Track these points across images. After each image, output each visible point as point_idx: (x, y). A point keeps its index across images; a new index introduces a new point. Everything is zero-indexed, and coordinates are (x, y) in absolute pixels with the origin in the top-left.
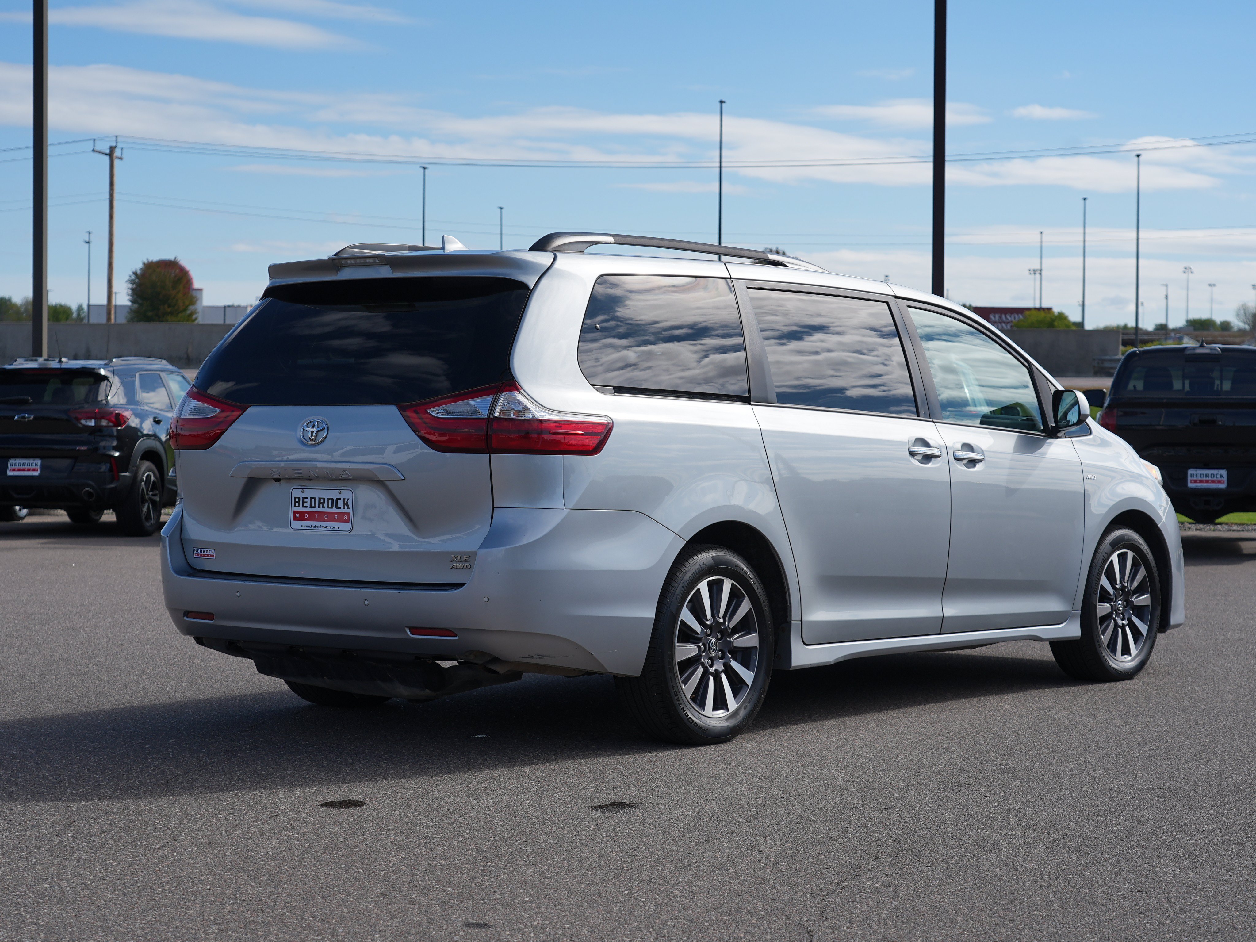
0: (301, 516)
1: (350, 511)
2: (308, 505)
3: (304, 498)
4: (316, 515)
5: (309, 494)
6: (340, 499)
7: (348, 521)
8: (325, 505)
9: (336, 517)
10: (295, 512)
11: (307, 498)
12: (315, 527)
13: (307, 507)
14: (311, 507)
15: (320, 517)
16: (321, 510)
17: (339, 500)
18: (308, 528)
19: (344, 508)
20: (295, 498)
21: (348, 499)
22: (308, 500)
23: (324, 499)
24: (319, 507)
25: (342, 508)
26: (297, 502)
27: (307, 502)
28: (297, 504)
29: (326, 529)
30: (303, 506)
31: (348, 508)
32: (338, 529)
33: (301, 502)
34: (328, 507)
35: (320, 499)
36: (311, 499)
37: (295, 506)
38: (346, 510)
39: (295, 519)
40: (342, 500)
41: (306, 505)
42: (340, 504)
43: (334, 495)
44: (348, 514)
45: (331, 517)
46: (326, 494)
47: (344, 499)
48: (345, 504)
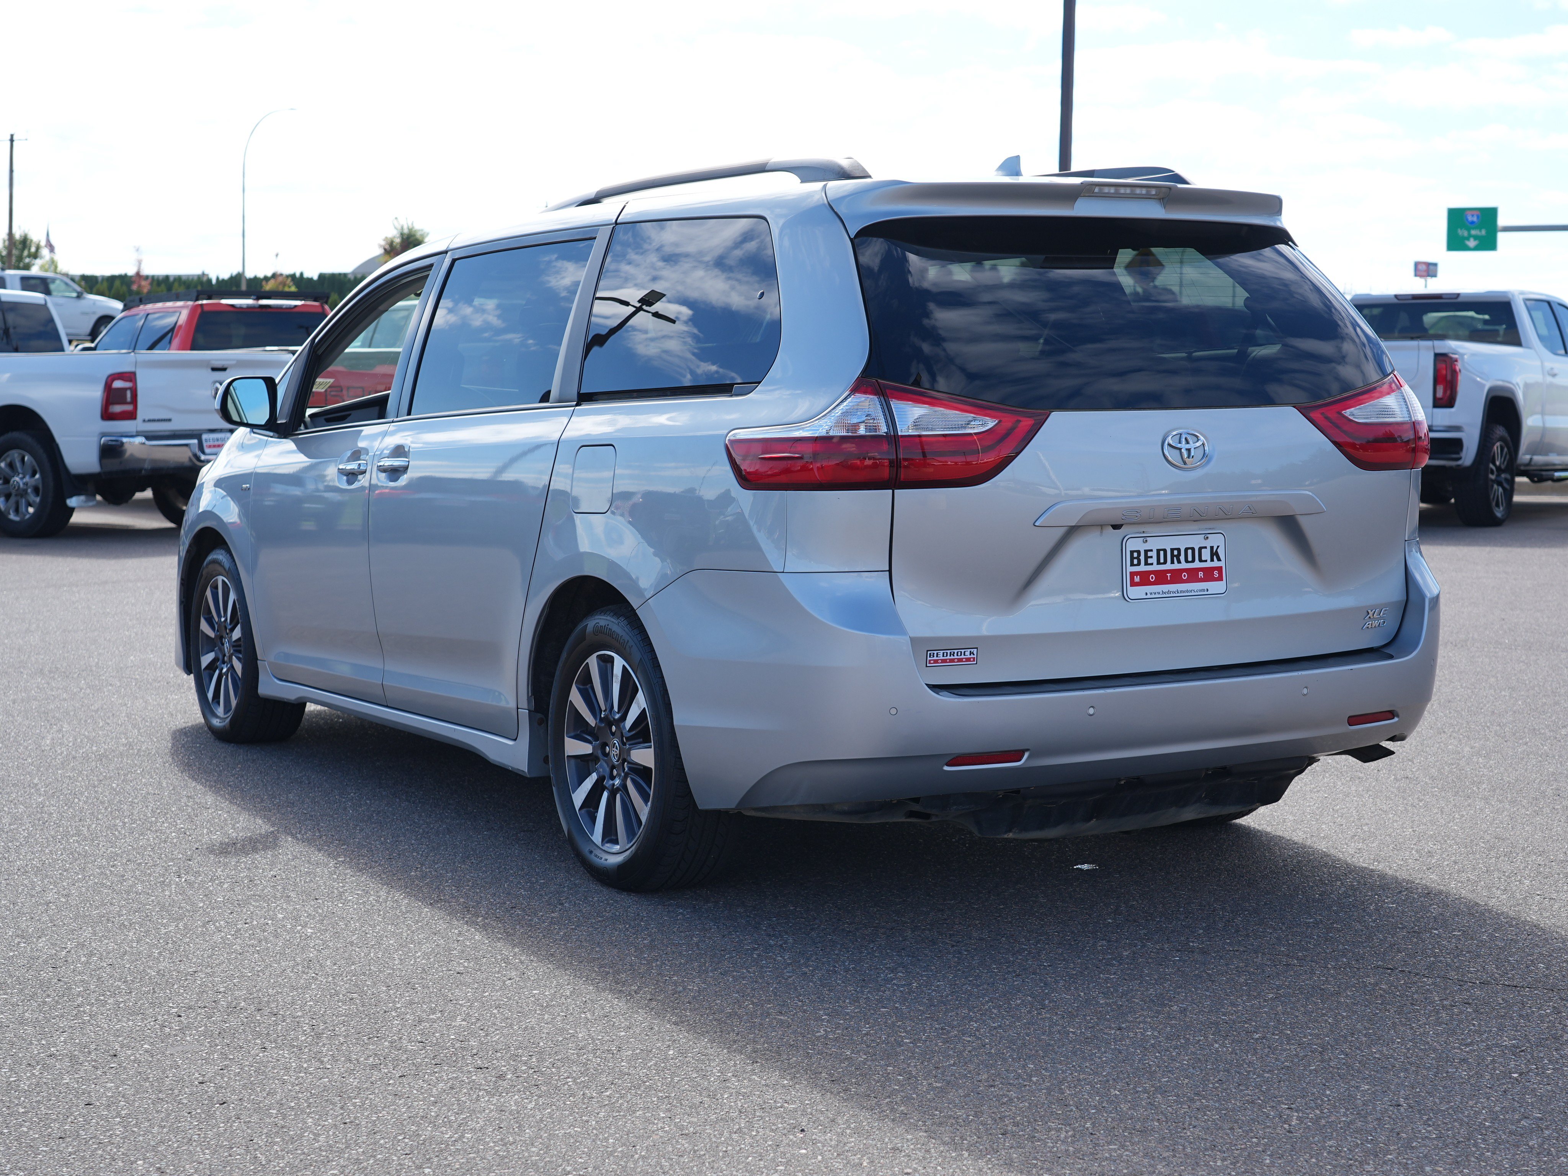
0: (1144, 579)
1: (1221, 564)
2: (1153, 560)
3: (1146, 552)
4: (1169, 575)
5: (1154, 544)
6: (1206, 548)
7: (1220, 579)
8: (1182, 558)
9: (1201, 574)
10: (1133, 574)
11: (1151, 550)
12: (1169, 592)
13: (1152, 564)
14: (1159, 563)
15: (1176, 577)
16: (1176, 566)
17: (1203, 550)
18: (1157, 596)
19: (1212, 560)
20: (1132, 552)
21: (1218, 547)
22: (1154, 554)
23: (1179, 550)
24: (1172, 562)
25: (1209, 559)
26: (1135, 558)
27: (1151, 557)
28: (1135, 562)
29: (1187, 594)
30: (1146, 564)
31: (1219, 559)
32: (1206, 593)
33: (1142, 558)
34: (1187, 561)
35: (1172, 550)
36: (1158, 551)
37: (1132, 564)
38: (1216, 563)
39: (1133, 584)
40: (1209, 549)
41: (1150, 561)
42: (1206, 554)
43: (1196, 542)
44: (1219, 569)
45: (1193, 576)
46: (1182, 543)
47: (1212, 548)
48: (1214, 554)
